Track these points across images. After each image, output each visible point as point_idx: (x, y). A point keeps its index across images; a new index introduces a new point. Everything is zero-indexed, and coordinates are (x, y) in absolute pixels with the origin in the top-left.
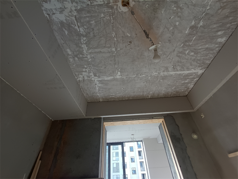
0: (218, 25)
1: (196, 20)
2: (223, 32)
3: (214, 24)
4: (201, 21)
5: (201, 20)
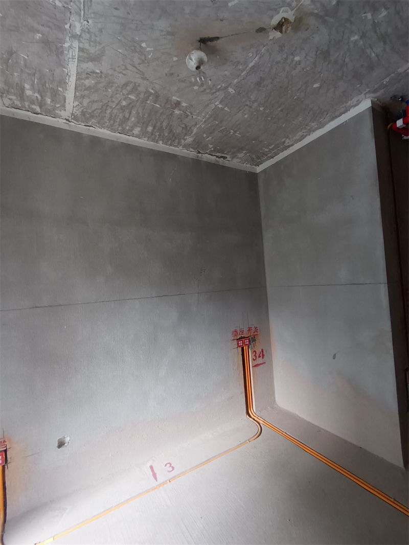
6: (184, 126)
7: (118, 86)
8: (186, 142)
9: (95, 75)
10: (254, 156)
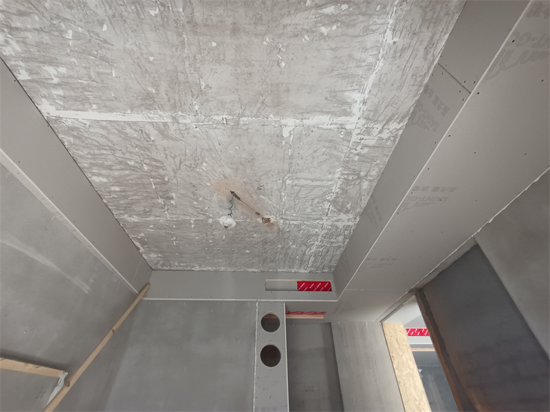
6: (147, 210)
7: (148, 156)
8: (129, 218)
9: (145, 136)
10: (161, 263)
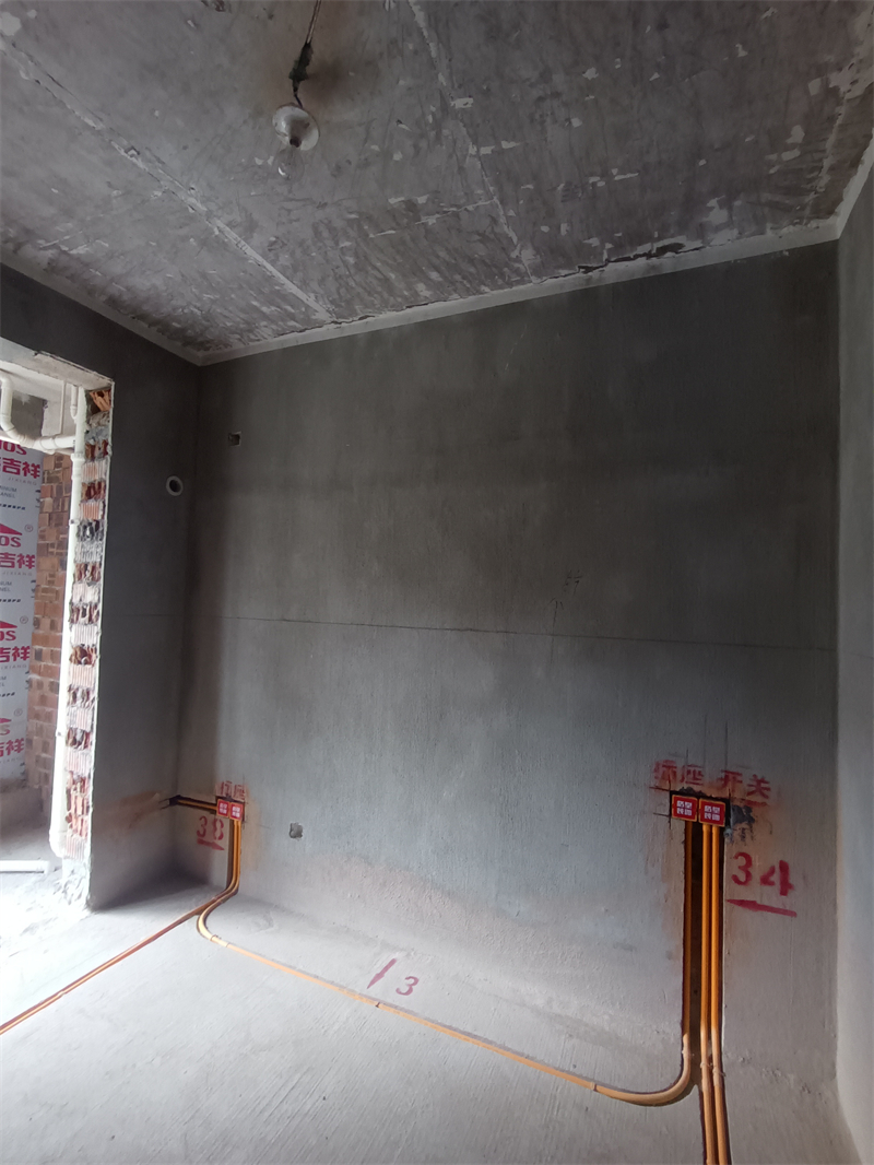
0: (447, 258)
1: (433, 202)
2: (440, 279)
3: (447, 249)
4: (438, 216)
5: (438, 213)
